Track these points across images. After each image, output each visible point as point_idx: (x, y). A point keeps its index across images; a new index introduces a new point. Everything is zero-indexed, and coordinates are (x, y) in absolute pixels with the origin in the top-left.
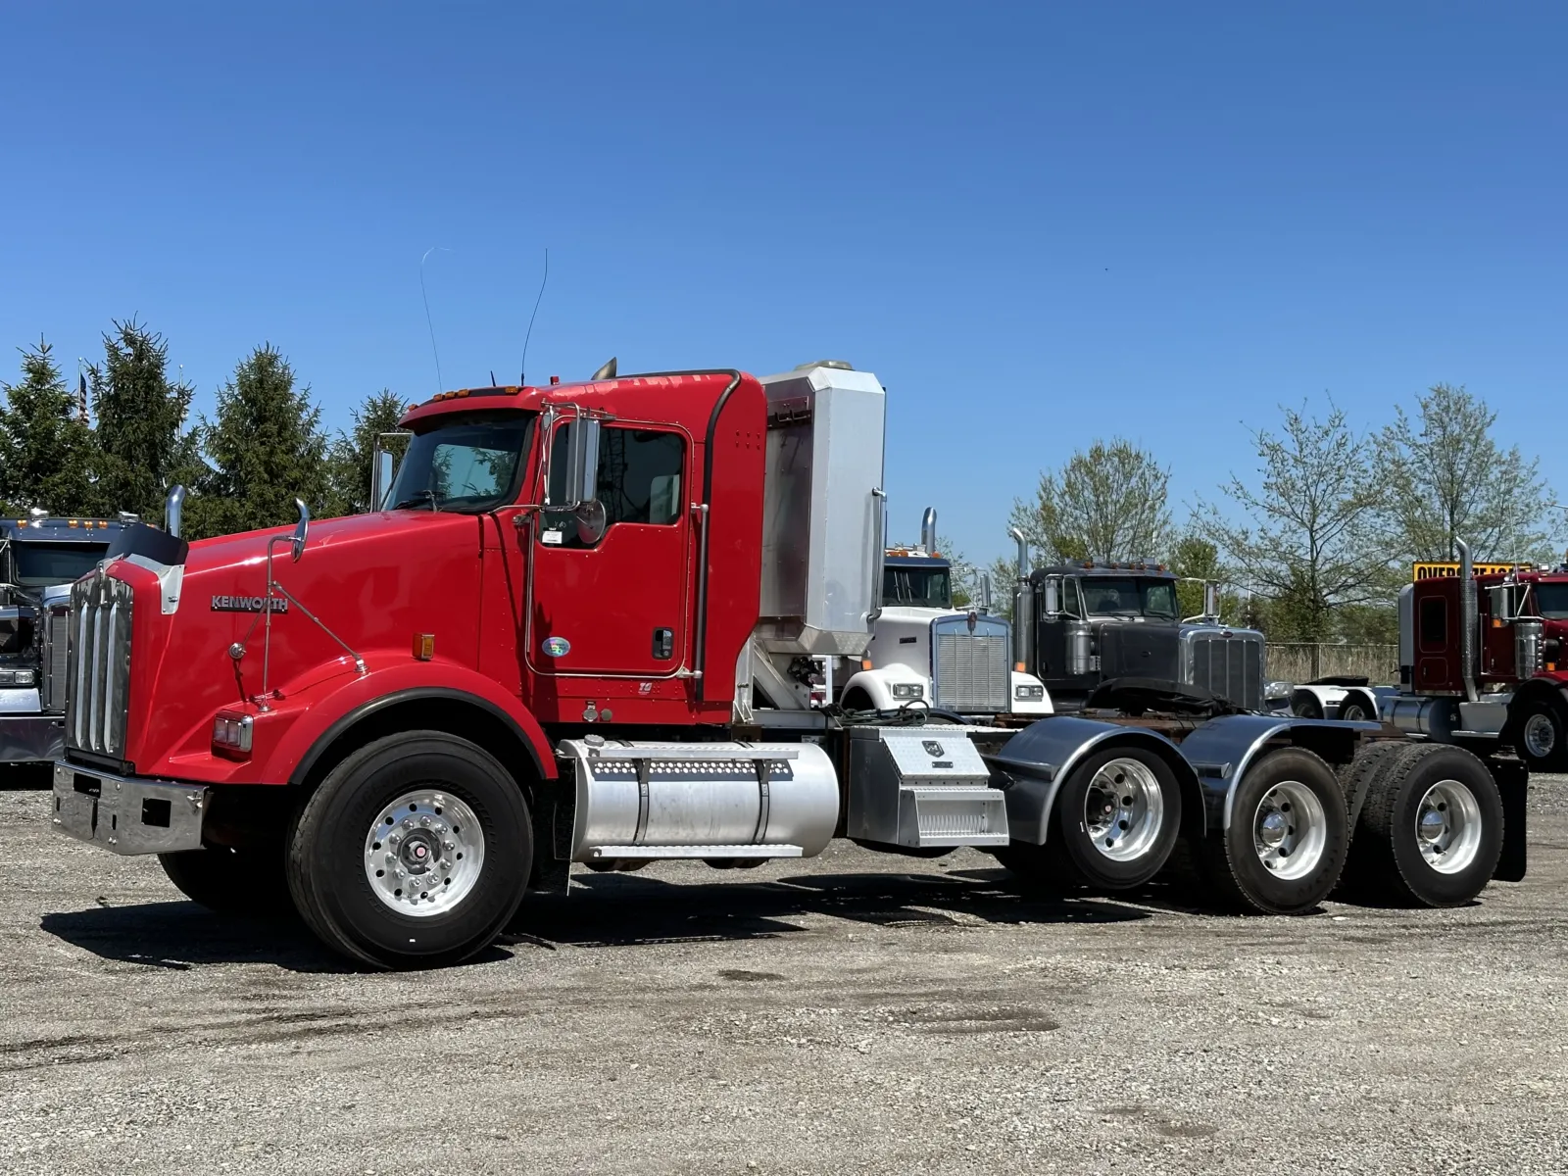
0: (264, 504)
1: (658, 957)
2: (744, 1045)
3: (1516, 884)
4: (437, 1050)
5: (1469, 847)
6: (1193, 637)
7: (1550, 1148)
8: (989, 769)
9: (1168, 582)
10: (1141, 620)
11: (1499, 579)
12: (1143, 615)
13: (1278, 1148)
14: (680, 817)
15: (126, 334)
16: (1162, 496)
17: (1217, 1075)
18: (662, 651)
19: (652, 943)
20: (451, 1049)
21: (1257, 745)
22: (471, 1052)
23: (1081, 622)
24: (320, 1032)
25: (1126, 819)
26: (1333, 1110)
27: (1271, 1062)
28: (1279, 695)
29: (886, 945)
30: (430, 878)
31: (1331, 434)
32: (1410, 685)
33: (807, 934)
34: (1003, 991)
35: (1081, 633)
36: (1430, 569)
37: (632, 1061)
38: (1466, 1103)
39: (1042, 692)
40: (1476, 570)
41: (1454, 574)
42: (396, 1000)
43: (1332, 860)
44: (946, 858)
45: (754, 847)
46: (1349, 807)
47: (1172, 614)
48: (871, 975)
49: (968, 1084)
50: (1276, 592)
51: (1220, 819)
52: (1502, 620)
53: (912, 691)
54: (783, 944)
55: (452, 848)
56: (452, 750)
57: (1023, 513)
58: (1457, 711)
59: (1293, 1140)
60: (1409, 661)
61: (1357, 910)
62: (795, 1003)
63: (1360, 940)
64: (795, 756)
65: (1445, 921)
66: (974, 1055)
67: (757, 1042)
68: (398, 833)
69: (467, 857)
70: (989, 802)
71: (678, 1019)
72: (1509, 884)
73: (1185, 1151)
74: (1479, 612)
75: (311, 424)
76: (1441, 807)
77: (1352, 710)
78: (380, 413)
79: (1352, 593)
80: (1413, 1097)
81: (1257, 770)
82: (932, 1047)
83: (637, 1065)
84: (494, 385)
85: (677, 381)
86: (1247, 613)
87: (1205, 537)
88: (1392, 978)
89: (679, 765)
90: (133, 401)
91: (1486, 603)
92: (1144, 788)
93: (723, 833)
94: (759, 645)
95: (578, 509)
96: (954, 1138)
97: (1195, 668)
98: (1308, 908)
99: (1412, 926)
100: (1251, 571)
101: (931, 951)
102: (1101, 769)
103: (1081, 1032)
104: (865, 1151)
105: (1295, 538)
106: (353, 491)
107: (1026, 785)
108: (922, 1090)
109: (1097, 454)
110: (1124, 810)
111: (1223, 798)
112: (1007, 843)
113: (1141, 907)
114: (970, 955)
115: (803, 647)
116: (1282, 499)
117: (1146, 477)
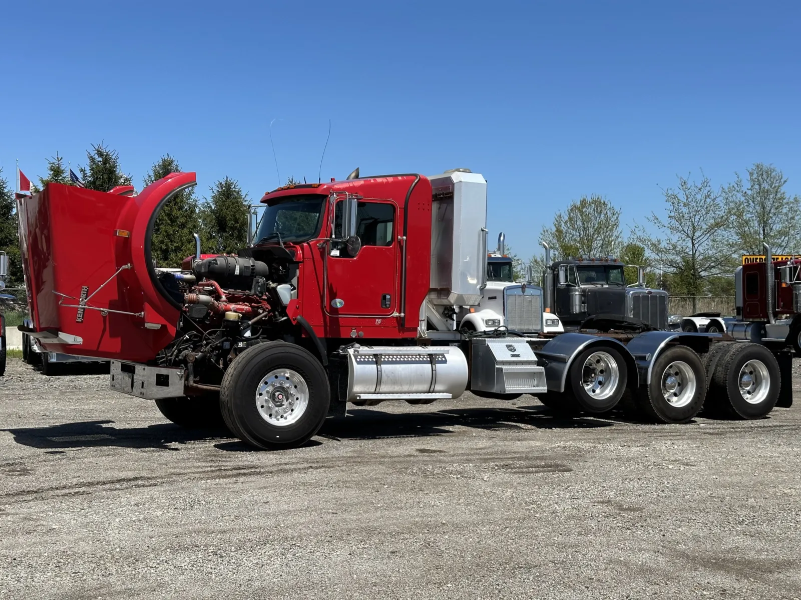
0: (168, 236)
1: (387, 444)
2: (433, 478)
3: (788, 409)
4: (298, 481)
5: (764, 391)
6: (632, 294)
7: (790, 515)
8: (537, 357)
9: (620, 267)
10: (607, 286)
11: (785, 263)
12: (607, 284)
13: (670, 515)
14: (395, 381)
15: (98, 151)
16: (616, 225)
17: (644, 488)
18: (386, 305)
19: (384, 438)
20: (304, 481)
21: (662, 345)
22: (313, 482)
23: (577, 288)
24: (245, 474)
25: (601, 380)
26: (695, 501)
27: (668, 483)
28: (675, 322)
29: (491, 438)
30: (284, 409)
31: (702, 190)
32: (741, 316)
33: (454, 434)
34: (546, 456)
35: (577, 293)
36: (750, 258)
37: (384, 485)
38: (755, 498)
39: (558, 322)
40: (774, 259)
41: (762, 261)
42: (274, 462)
43: (699, 398)
44: (515, 401)
45: (430, 394)
46: (707, 373)
47: (622, 283)
48: (485, 450)
49: (534, 492)
50: (675, 271)
51: (646, 380)
52: (787, 283)
53: (494, 322)
54: (443, 438)
55: (294, 395)
56: (293, 350)
57: (546, 233)
58: (764, 328)
59: (677, 512)
60: (740, 304)
61: (711, 421)
62: (453, 462)
63: (710, 434)
64: (448, 352)
65: (752, 425)
66: (535, 481)
67: (438, 477)
68: (270, 389)
69: (301, 400)
70: (537, 372)
71: (401, 468)
72: (784, 409)
73: (630, 516)
74: (775, 279)
75: (190, 194)
76: (751, 373)
77: (712, 329)
78: (224, 189)
79: (713, 270)
80: (731, 496)
81: (663, 356)
82: (516, 479)
83: (387, 486)
84: (306, 183)
85: (390, 179)
86: (661, 281)
87: (639, 244)
88: (725, 449)
89: (395, 357)
90: (102, 186)
91: (778, 275)
92: (610, 365)
93: (414, 388)
94: (429, 301)
95: (348, 240)
96: (529, 512)
97: (634, 309)
98: (687, 420)
99: (737, 428)
100: (662, 261)
101: (512, 440)
102: (589, 357)
103: (582, 472)
104: (491, 517)
105: (684, 243)
106: (212, 228)
107: (554, 365)
108: (513, 495)
109: (584, 203)
110: (600, 375)
111: (647, 370)
112: (546, 392)
113: (609, 421)
114: (530, 442)
115: (450, 302)
116: (677, 223)
117: (608, 214)
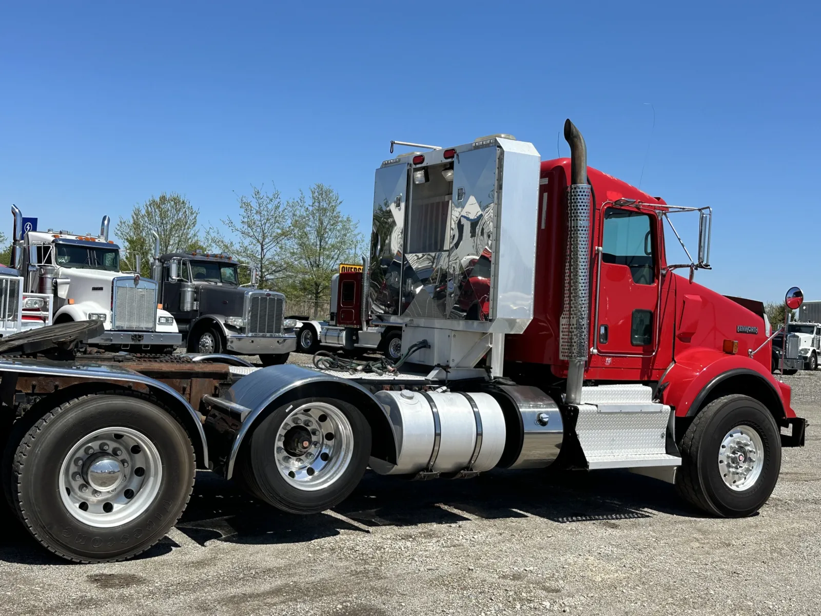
6: (251, 295)
9: (234, 265)
10: (220, 284)
12: (221, 282)
16: (193, 224)
23: (189, 284)
31: (273, 201)
32: (335, 321)
35: (189, 289)
36: (347, 267)
39: (173, 320)
41: (358, 271)
47: (235, 282)
53: (99, 316)
57: (123, 225)
58: (357, 335)
60: (335, 310)
77: (305, 332)
97: (252, 311)
105: (254, 248)
109: (163, 199)
116: (249, 229)
117: (187, 213)
